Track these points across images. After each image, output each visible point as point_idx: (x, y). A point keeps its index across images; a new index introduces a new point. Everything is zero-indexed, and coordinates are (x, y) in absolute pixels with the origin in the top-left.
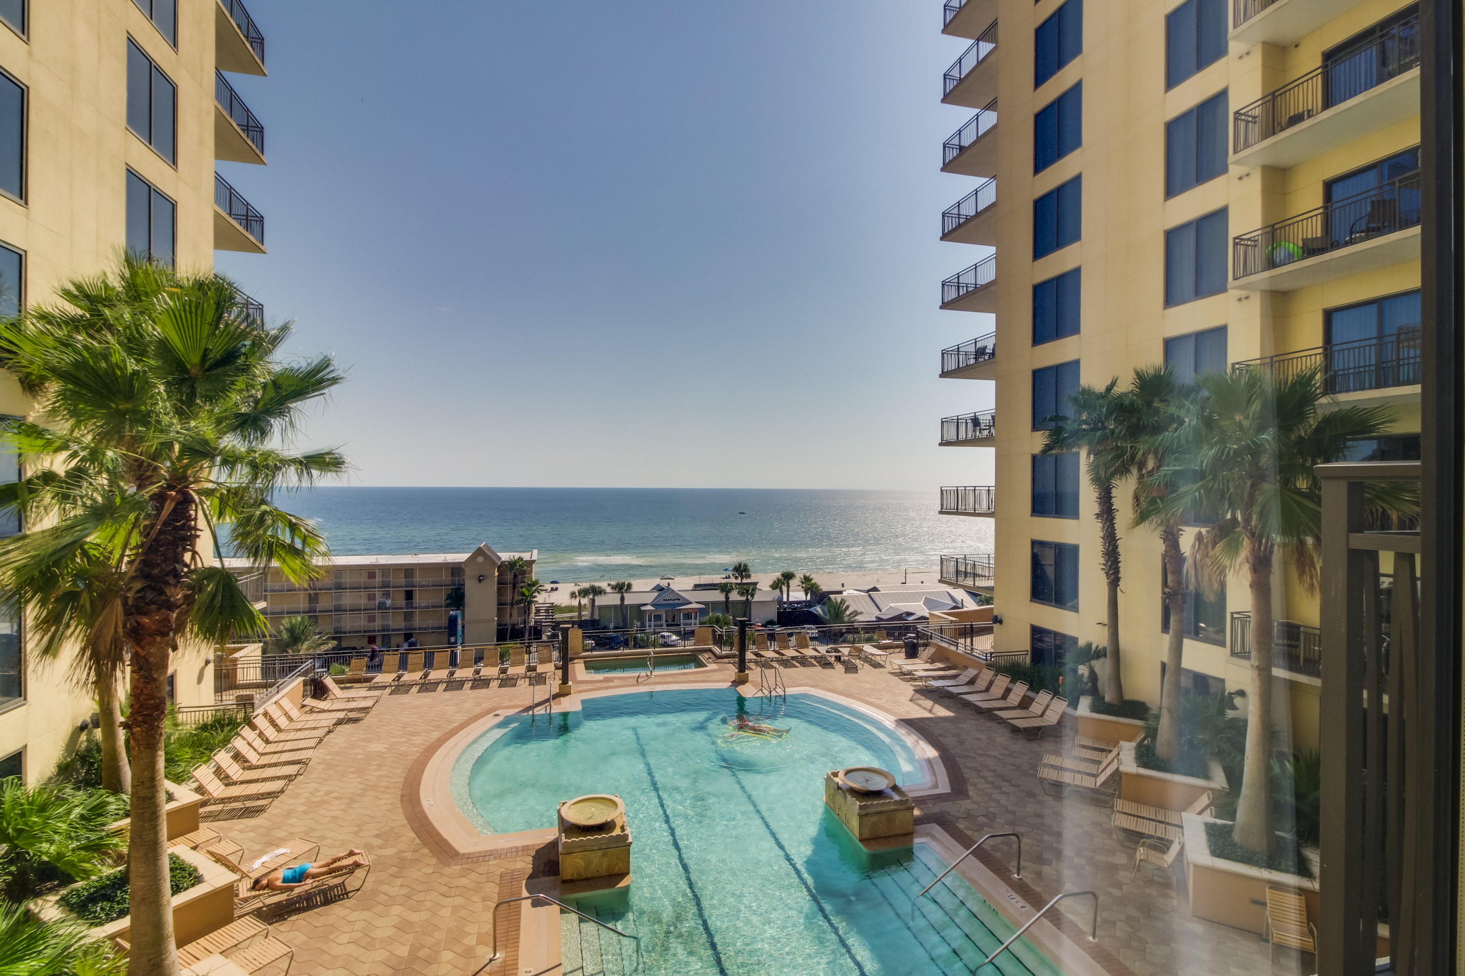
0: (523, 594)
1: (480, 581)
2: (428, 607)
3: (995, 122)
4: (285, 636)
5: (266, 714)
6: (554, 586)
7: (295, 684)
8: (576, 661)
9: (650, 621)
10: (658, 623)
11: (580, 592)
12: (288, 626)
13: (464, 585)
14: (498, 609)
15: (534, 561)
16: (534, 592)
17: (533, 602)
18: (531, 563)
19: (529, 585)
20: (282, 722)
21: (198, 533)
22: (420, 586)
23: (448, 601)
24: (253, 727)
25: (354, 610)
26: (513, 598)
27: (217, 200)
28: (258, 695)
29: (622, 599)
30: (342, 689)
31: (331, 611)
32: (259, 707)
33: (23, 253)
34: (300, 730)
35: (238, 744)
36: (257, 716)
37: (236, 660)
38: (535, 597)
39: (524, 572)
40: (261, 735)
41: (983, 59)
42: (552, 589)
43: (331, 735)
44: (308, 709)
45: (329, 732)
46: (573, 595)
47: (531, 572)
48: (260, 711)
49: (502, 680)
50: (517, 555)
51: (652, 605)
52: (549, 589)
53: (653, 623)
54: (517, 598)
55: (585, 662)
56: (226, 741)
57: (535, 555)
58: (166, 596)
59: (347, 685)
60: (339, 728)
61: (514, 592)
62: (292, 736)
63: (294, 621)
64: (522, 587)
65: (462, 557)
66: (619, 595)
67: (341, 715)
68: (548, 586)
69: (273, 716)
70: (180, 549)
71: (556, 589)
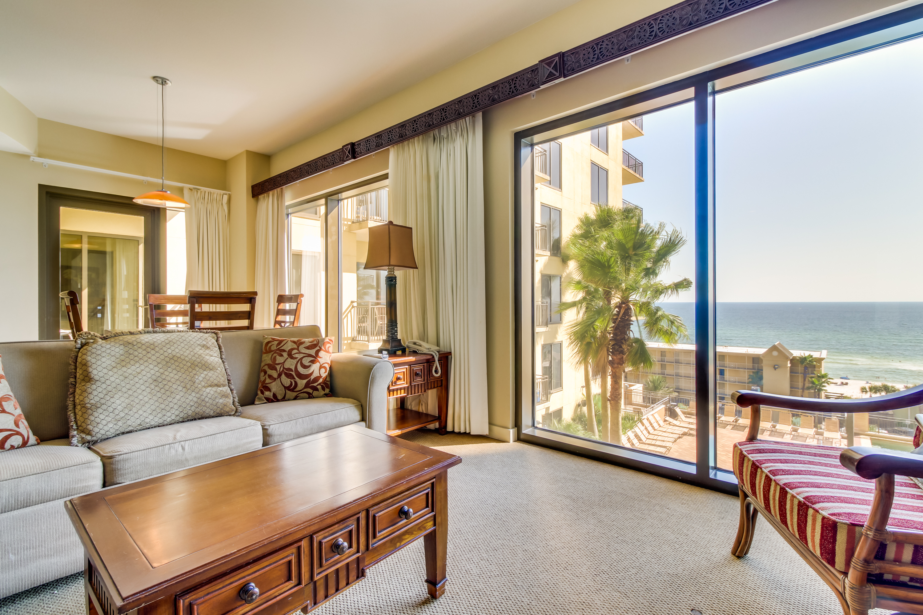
0: (813, 383)
1: (775, 369)
2: (735, 382)
4: (651, 385)
5: (648, 419)
6: (845, 381)
7: (660, 408)
8: (861, 436)
11: (871, 389)
12: (652, 380)
13: (762, 370)
14: (791, 391)
15: (823, 359)
16: (824, 382)
17: (822, 390)
18: (820, 360)
19: (819, 377)
20: (655, 425)
21: (631, 322)
22: (730, 367)
23: (750, 380)
24: (643, 424)
25: (687, 377)
26: (804, 384)
27: (624, 162)
28: (643, 410)
30: (686, 417)
31: (673, 375)
32: (645, 415)
33: (560, 210)
34: (665, 432)
35: (636, 429)
36: (644, 419)
37: (631, 390)
38: (824, 386)
39: (814, 367)
40: (646, 428)
42: (842, 383)
43: (681, 439)
44: (668, 423)
45: (680, 437)
46: (863, 390)
47: (820, 367)
48: (645, 417)
49: (794, 435)
50: (807, 353)
52: (839, 383)
54: (807, 385)
55: (871, 439)
56: (631, 428)
57: (824, 354)
58: (622, 348)
59: (688, 416)
60: (685, 437)
61: (805, 380)
62: (660, 433)
63: (654, 377)
64: (812, 377)
65: (760, 351)
67: (686, 430)
68: (839, 381)
69: (651, 421)
70: (626, 329)
71: (847, 384)
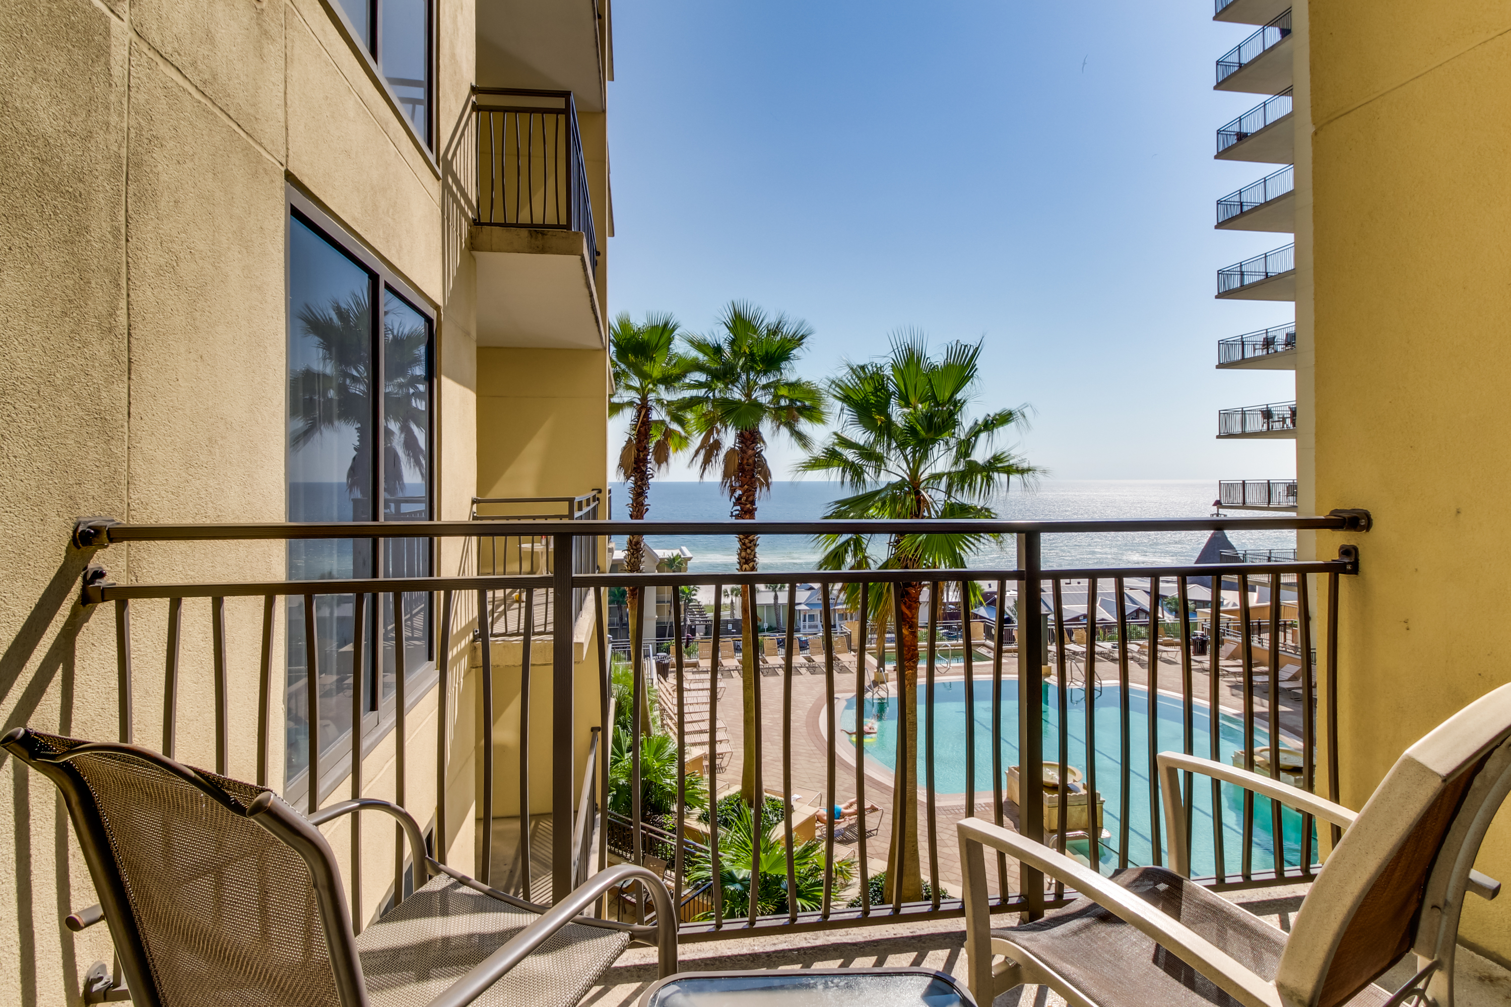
3: (1290, 110)
9: (805, 621)
10: (812, 623)
15: (690, 559)
29: (776, 597)
41: (1273, 48)
50: (676, 552)
51: (807, 605)
53: (807, 623)
66: (773, 594)
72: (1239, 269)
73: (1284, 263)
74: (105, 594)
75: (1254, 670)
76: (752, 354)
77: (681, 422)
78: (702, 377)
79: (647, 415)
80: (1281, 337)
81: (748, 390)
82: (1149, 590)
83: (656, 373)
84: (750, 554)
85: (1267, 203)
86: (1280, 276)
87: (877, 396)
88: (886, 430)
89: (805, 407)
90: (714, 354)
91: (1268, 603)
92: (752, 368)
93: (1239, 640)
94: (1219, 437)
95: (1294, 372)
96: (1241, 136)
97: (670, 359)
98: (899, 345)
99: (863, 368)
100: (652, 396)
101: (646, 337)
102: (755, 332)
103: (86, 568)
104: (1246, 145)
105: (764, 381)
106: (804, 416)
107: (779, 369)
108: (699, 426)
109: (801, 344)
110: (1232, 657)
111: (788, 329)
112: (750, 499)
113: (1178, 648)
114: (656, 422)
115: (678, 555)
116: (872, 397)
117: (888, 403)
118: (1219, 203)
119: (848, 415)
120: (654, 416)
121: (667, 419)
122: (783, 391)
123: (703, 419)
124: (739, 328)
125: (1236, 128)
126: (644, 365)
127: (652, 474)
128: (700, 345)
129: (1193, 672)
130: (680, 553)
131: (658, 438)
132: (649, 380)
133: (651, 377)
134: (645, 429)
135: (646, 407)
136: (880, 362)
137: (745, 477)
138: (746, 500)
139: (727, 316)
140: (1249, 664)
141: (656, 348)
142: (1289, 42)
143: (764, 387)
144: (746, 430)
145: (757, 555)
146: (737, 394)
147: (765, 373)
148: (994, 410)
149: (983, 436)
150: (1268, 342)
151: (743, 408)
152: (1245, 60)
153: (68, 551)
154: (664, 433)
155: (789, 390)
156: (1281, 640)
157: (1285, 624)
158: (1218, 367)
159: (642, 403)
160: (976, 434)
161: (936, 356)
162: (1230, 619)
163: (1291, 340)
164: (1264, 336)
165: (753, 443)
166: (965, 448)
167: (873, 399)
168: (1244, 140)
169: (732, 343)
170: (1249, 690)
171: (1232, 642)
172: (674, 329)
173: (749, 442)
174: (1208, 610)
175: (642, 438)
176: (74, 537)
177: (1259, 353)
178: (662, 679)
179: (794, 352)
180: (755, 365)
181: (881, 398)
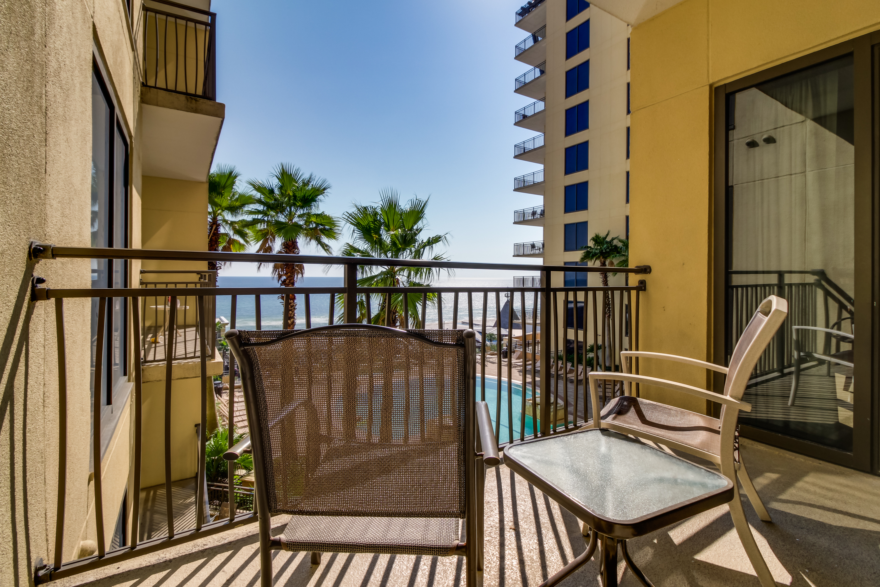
3: (544, 108)
41: (537, 78)
72: (523, 178)
73: (540, 178)
74: (48, 294)
75: (527, 363)
76: (295, 196)
77: (243, 235)
78: (261, 208)
79: (217, 229)
80: (539, 211)
81: (291, 216)
82: (481, 331)
83: (225, 204)
84: (291, 314)
85: (535, 149)
86: (539, 183)
87: (375, 224)
88: (379, 243)
89: (325, 229)
90: (269, 194)
91: (532, 333)
92: (294, 204)
93: (521, 350)
94: (514, 256)
95: (542, 228)
96: (525, 117)
97: (234, 195)
98: (385, 197)
99: (366, 208)
100: (219, 218)
101: (217, 179)
102: (297, 183)
103: (32, 276)
104: (526, 121)
105: (300, 212)
106: (325, 234)
107: (310, 206)
108: (257, 237)
109: (324, 193)
110: (518, 358)
111: (316, 182)
112: (292, 281)
113: (496, 356)
114: (223, 234)
115: (218, 322)
116: (372, 224)
117: (380, 228)
118: (515, 146)
119: (357, 234)
120: (222, 230)
121: (231, 233)
122: (313, 219)
123: (260, 233)
124: (285, 180)
125: (522, 112)
126: (215, 197)
127: (220, 267)
128: (259, 188)
129: (502, 367)
130: (220, 321)
131: (224, 244)
132: (219, 208)
133: (220, 206)
134: (216, 238)
135: (216, 224)
136: (375, 206)
137: (289, 268)
138: (289, 282)
139: (277, 171)
140: (525, 361)
141: (224, 187)
142: (544, 77)
143: (299, 216)
144: (289, 240)
145: (296, 315)
146: (282, 218)
147: (302, 207)
148: (432, 235)
149: (427, 248)
150: (534, 213)
151: (289, 227)
152: (527, 81)
153: (27, 261)
154: (228, 242)
155: (317, 218)
156: (537, 349)
157: (538, 342)
158: (514, 223)
159: (213, 221)
160: (424, 247)
161: (405, 205)
162: (517, 341)
163: (543, 213)
164: (533, 210)
165: (293, 248)
166: (418, 254)
167: (372, 225)
168: (526, 118)
169: (281, 188)
170: (525, 372)
171: (519, 351)
172: (236, 177)
173: (291, 248)
174: (507, 338)
175: (213, 243)
176: (29, 251)
177: (530, 218)
178: (219, 397)
179: (319, 197)
180: (296, 203)
181: (377, 225)
